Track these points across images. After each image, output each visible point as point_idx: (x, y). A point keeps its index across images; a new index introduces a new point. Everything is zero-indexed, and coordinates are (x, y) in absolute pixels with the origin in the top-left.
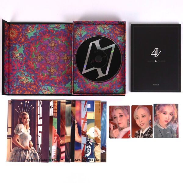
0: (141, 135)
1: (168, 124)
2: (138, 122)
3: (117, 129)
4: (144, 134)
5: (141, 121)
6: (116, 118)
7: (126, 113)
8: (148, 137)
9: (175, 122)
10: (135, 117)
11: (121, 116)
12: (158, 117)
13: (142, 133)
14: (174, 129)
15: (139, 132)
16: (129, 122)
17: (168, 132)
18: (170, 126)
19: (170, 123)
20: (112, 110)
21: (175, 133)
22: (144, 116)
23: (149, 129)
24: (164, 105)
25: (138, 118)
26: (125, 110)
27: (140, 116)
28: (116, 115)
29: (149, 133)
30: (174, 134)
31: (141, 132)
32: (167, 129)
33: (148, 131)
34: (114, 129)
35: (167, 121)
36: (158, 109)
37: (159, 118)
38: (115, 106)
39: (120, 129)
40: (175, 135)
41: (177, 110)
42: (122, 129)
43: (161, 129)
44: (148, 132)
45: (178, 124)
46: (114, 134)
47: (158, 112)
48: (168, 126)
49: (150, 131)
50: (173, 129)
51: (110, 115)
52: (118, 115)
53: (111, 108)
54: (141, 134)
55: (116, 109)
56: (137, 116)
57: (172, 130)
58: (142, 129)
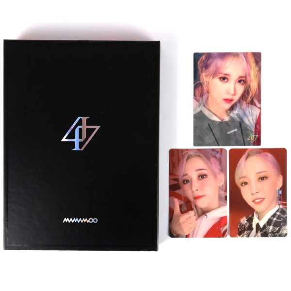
0: (254, 231)
1: (232, 109)
2: (247, 195)
3: (192, 213)
4: (264, 227)
5: (254, 191)
6: (188, 181)
7: (216, 169)
8: (274, 234)
9: (252, 102)
10: (238, 181)
11: (202, 177)
12: (205, 89)
13: (258, 225)
14: (250, 121)
15: (250, 220)
16: (223, 193)
17: (233, 131)
18: (238, 115)
19: (238, 105)
20: (179, 161)
21: (252, 132)
22: (262, 179)
23: (278, 213)
24: (223, 56)
25: (246, 183)
26: (212, 159)
27: (253, 178)
28: (189, 174)
29: (276, 224)
30: (248, 135)
31: (256, 221)
32: (229, 123)
33: (275, 219)
34: (183, 212)
35: (231, 100)
36: (206, 66)
37: (208, 92)
38: (187, 150)
39: (200, 212)
40: (252, 137)
41: (257, 69)
42: (204, 212)
43: (214, 121)
44: (273, 222)
45: (260, 108)
46: (184, 226)
47: (206, 76)
48: (232, 114)
49: (279, 217)
50: (246, 121)
51: (171, 173)
52: (193, 175)
53: (176, 153)
54: (254, 226)
55: (188, 158)
56: (244, 177)
57: (243, 125)
58: (257, 213)
